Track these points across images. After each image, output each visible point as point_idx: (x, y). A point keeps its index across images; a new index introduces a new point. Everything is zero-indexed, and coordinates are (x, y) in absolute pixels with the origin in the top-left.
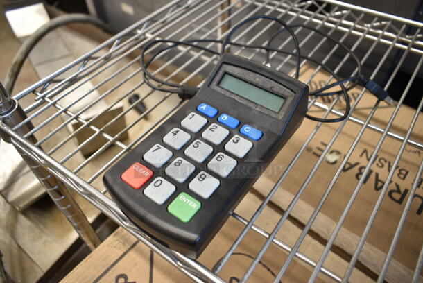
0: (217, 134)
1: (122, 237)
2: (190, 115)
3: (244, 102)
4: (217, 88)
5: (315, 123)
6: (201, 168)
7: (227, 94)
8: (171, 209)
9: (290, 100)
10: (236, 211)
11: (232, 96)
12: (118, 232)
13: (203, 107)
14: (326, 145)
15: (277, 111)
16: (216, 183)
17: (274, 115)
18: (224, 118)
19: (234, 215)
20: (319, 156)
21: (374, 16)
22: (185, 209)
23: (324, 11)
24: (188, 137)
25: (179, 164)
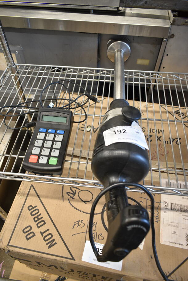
0: (50, 137)
1: (21, 194)
2: (38, 134)
3: (54, 123)
4: (42, 122)
5: (78, 124)
6: (52, 148)
7: (47, 122)
8: (50, 163)
9: (68, 117)
10: (66, 160)
11: (49, 123)
12: (19, 193)
13: (41, 130)
14: (84, 125)
15: (66, 122)
16: (58, 151)
17: (65, 124)
18: (50, 131)
19: (66, 161)
20: (84, 130)
21: (83, 69)
22: (53, 161)
23: (63, 71)
24: (42, 141)
25: (44, 150)
